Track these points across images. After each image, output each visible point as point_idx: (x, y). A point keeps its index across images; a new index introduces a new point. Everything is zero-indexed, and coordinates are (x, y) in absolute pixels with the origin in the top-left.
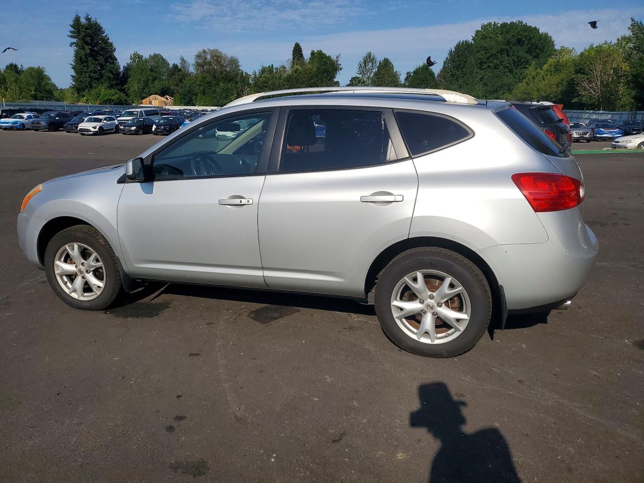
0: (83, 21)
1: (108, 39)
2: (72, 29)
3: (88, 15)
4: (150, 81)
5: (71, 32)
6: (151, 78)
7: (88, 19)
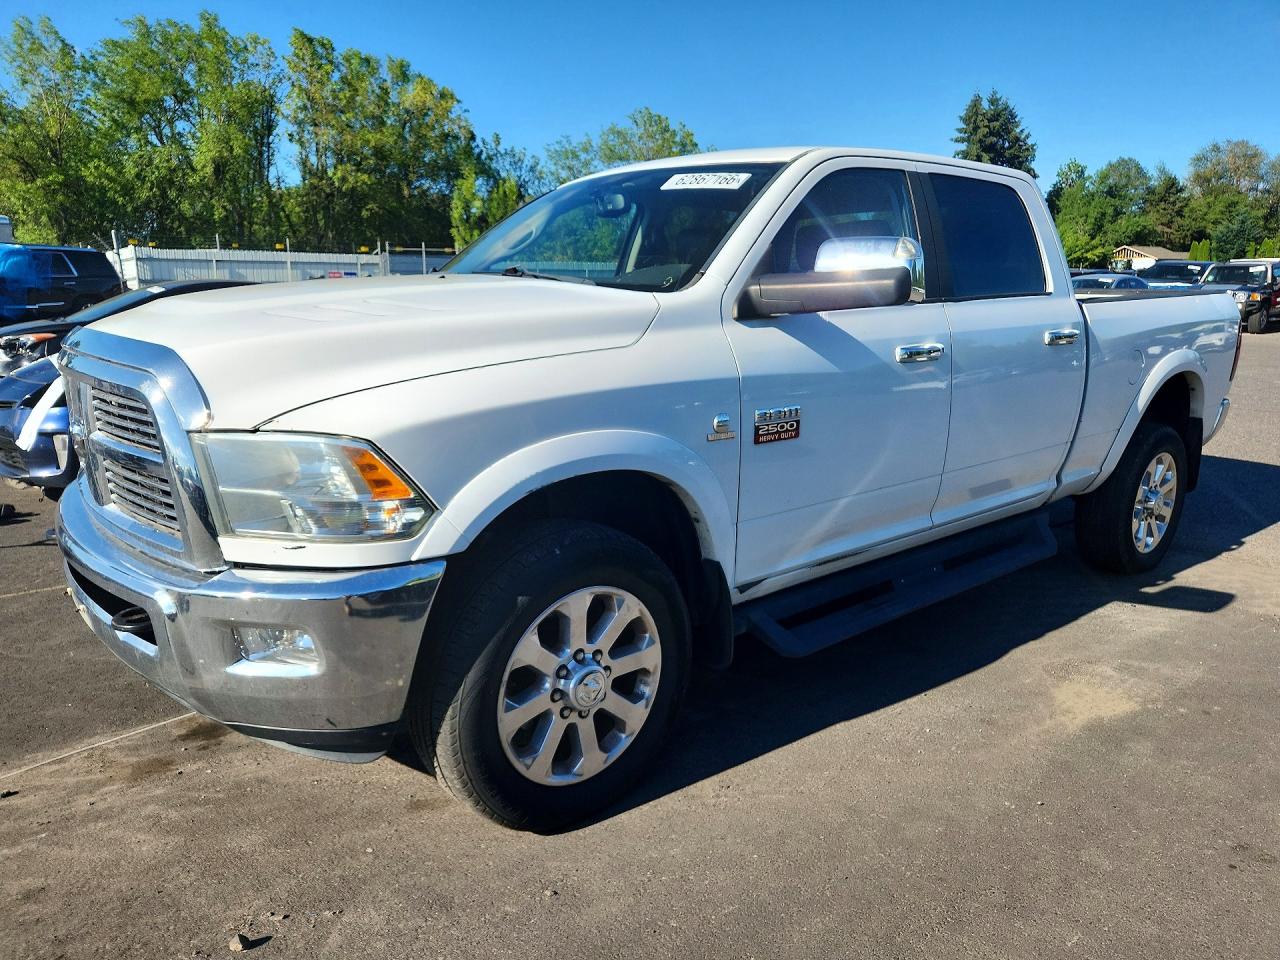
0: (985, 105)
1: (1027, 137)
2: (962, 126)
3: (995, 93)
4: (1109, 218)
5: (960, 131)
6: (1110, 211)
7: (993, 101)
